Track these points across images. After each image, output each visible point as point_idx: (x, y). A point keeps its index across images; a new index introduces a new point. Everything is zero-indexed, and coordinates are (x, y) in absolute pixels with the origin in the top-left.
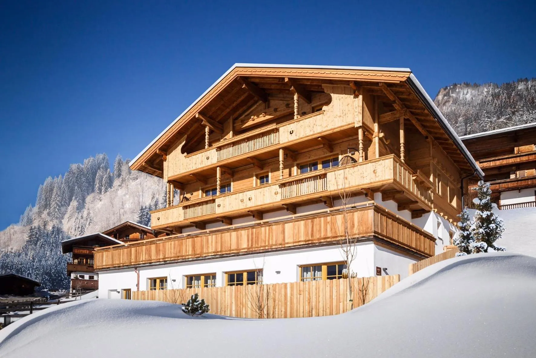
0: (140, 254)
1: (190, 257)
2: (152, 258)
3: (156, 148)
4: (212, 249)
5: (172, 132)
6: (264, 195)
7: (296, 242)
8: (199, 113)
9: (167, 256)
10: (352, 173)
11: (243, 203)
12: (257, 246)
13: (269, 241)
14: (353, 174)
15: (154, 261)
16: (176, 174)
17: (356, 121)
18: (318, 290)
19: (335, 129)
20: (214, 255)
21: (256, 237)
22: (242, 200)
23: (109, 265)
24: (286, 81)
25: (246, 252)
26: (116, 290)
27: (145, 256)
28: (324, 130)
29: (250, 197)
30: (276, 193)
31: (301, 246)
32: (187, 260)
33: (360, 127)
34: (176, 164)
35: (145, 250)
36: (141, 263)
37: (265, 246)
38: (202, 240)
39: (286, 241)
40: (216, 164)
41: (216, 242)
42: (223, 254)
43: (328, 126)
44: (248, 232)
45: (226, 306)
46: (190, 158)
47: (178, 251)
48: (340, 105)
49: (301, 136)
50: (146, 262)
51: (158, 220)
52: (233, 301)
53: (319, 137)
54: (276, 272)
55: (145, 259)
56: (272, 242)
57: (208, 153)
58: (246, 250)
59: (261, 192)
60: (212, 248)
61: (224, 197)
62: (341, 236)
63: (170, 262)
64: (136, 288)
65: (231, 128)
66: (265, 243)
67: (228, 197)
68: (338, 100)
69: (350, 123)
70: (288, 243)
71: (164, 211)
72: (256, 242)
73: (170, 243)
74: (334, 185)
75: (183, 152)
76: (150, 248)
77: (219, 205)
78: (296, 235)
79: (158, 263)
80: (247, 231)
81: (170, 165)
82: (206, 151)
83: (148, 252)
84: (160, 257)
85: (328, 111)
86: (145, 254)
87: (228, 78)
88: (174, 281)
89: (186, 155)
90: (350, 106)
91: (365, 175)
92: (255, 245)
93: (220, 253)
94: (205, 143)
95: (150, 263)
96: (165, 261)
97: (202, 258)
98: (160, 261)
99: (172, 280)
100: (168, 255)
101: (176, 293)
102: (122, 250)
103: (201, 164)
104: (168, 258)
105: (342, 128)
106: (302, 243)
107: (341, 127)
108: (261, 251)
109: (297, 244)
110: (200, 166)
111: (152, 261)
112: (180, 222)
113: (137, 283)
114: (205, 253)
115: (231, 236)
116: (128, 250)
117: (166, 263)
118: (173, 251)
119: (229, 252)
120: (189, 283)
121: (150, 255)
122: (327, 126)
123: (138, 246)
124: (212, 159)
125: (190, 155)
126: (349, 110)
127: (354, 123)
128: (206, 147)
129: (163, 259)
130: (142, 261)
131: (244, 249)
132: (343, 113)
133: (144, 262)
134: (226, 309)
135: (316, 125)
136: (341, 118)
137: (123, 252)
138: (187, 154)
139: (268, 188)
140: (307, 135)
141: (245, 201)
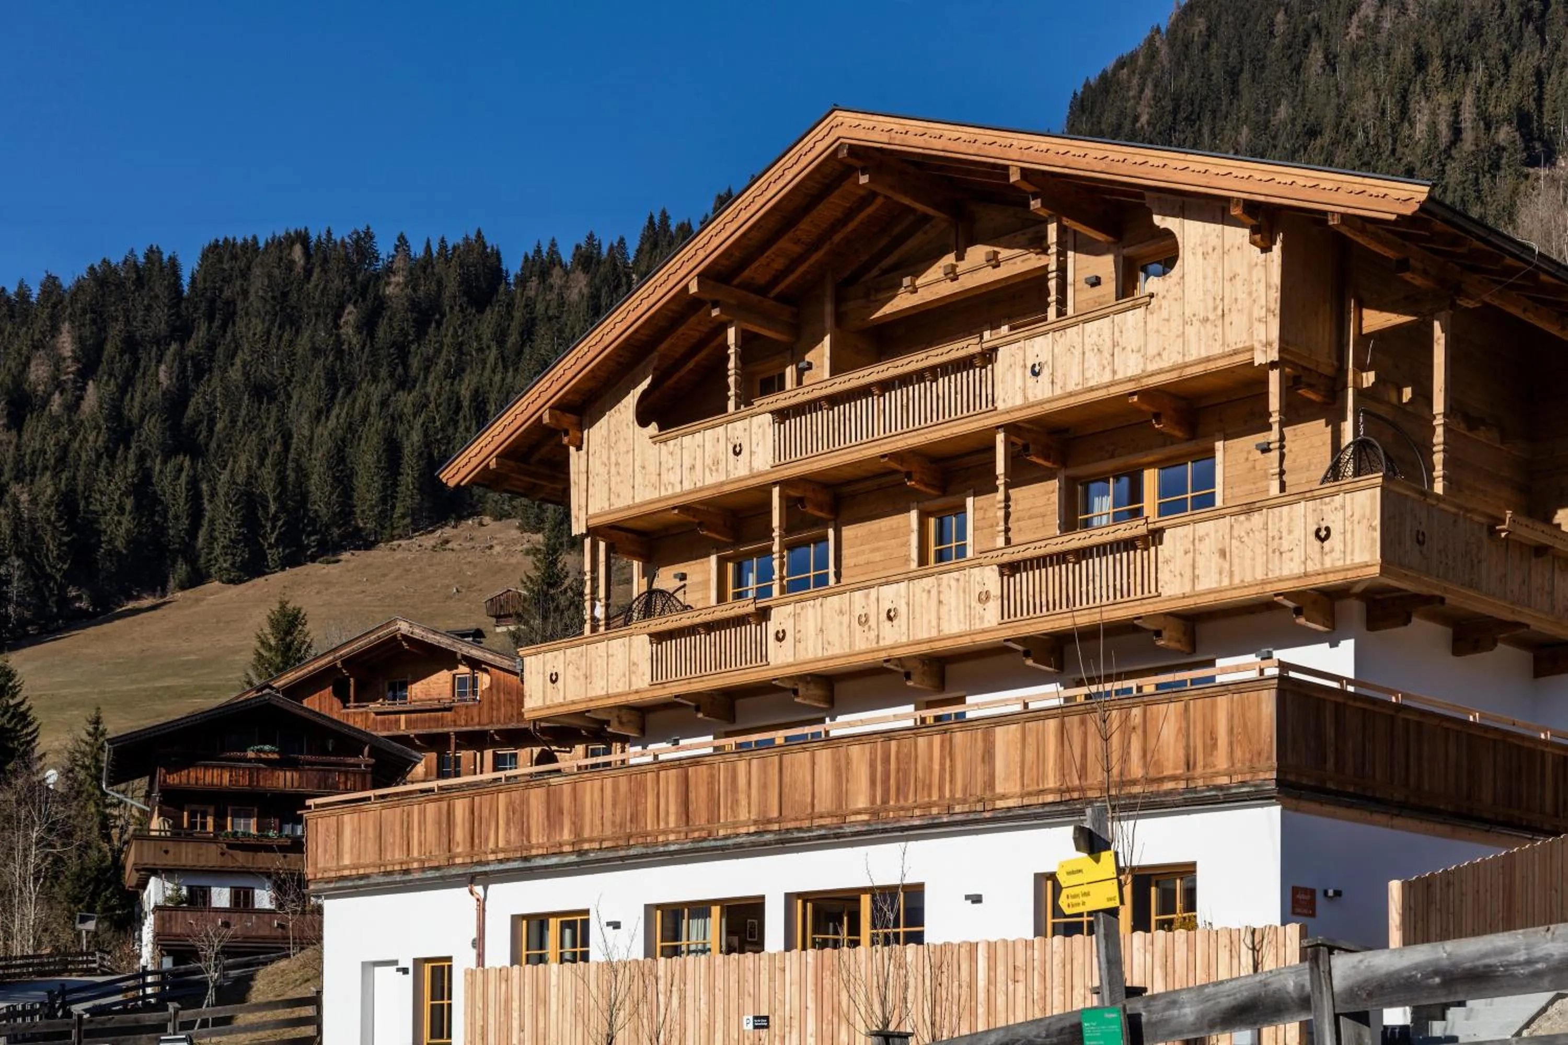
0: (489, 825)
1: (672, 837)
2: (534, 841)
3: (540, 402)
4: (749, 812)
5: (600, 347)
6: (940, 602)
7: (1029, 794)
8: (699, 275)
9: (586, 834)
10: (1243, 534)
11: (866, 628)
12: (902, 802)
13: (941, 789)
14: (1246, 539)
15: (540, 852)
16: (618, 504)
17: (1260, 341)
18: (1068, 967)
19: (1186, 366)
20: (756, 833)
21: (898, 771)
22: (863, 619)
23: (366, 866)
24: (1012, 180)
25: (867, 823)
26: (394, 962)
27: (507, 831)
28: (1152, 367)
29: (892, 606)
30: (983, 597)
31: (1047, 809)
32: (661, 849)
33: (1273, 365)
34: (617, 464)
35: (507, 810)
36: (492, 857)
37: (930, 805)
38: (712, 776)
39: (999, 789)
40: (768, 473)
41: (764, 787)
42: (788, 830)
43: (1165, 355)
44: (873, 753)
45: (787, 1018)
46: (671, 443)
47: (628, 817)
48: (1205, 278)
49: (1071, 387)
50: (511, 855)
51: (553, 682)
52: (811, 1004)
53: (1132, 394)
54: (967, 897)
55: (508, 842)
56: (951, 791)
57: (737, 431)
58: (865, 817)
59: (929, 592)
60: (749, 804)
61: (797, 602)
62: (1174, 778)
63: (601, 855)
64: (474, 953)
65: (829, 321)
66: (930, 796)
67: (812, 602)
68: (1200, 256)
69: (1240, 346)
70: (1003, 797)
71: (574, 650)
72: (898, 789)
73: (597, 784)
74: (1181, 575)
75: (643, 420)
76: (525, 802)
77: (781, 635)
78: (1031, 769)
79: (554, 860)
80: (868, 746)
81: (596, 466)
82: (729, 422)
83: (517, 815)
84: (561, 835)
85: (1164, 297)
86: (508, 824)
87: (807, 148)
88: (616, 925)
89: (656, 432)
90: (1238, 281)
91: (1285, 546)
92: (897, 800)
93: (776, 827)
94: (728, 388)
95: (526, 859)
96: (580, 853)
97: (713, 843)
98: (562, 853)
99: (609, 924)
100: (592, 831)
101: (620, 977)
102: (416, 807)
103: (711, 470)
104: (591, 840)
105: (1212, 366)
106: (1050, 798)
107: (1208, 359)
108: (917, 822)
109: (1034, 800)
110: (710, 480)
111: (534, 852)
112: (637, 692)
113: (474, 934)
114: (725, 826)
115: (813, 763)
116: (440, 809)
117: (585, 858)
118: (608, 813)
119: (806, 824)
120: (670, 934)
121: (525, 832)
122: (1159, 354)
123: (480, 795)
124: (751, 453)
125: (673, 432)
126: (1236, 300)
127: (1251, 349)
128: (731, 405)
129: (573, 844)
130: (493, 852)
131: (858, 812)
132: (1215, 309)
133: (501, 856)
134: (787, 1029)
135: (1124, 349)
136: (1209, 325)
137: (423, 813)
138: (661, 429)
139: (955, 575)
140: (1092, 383)
141: (873, 622)
